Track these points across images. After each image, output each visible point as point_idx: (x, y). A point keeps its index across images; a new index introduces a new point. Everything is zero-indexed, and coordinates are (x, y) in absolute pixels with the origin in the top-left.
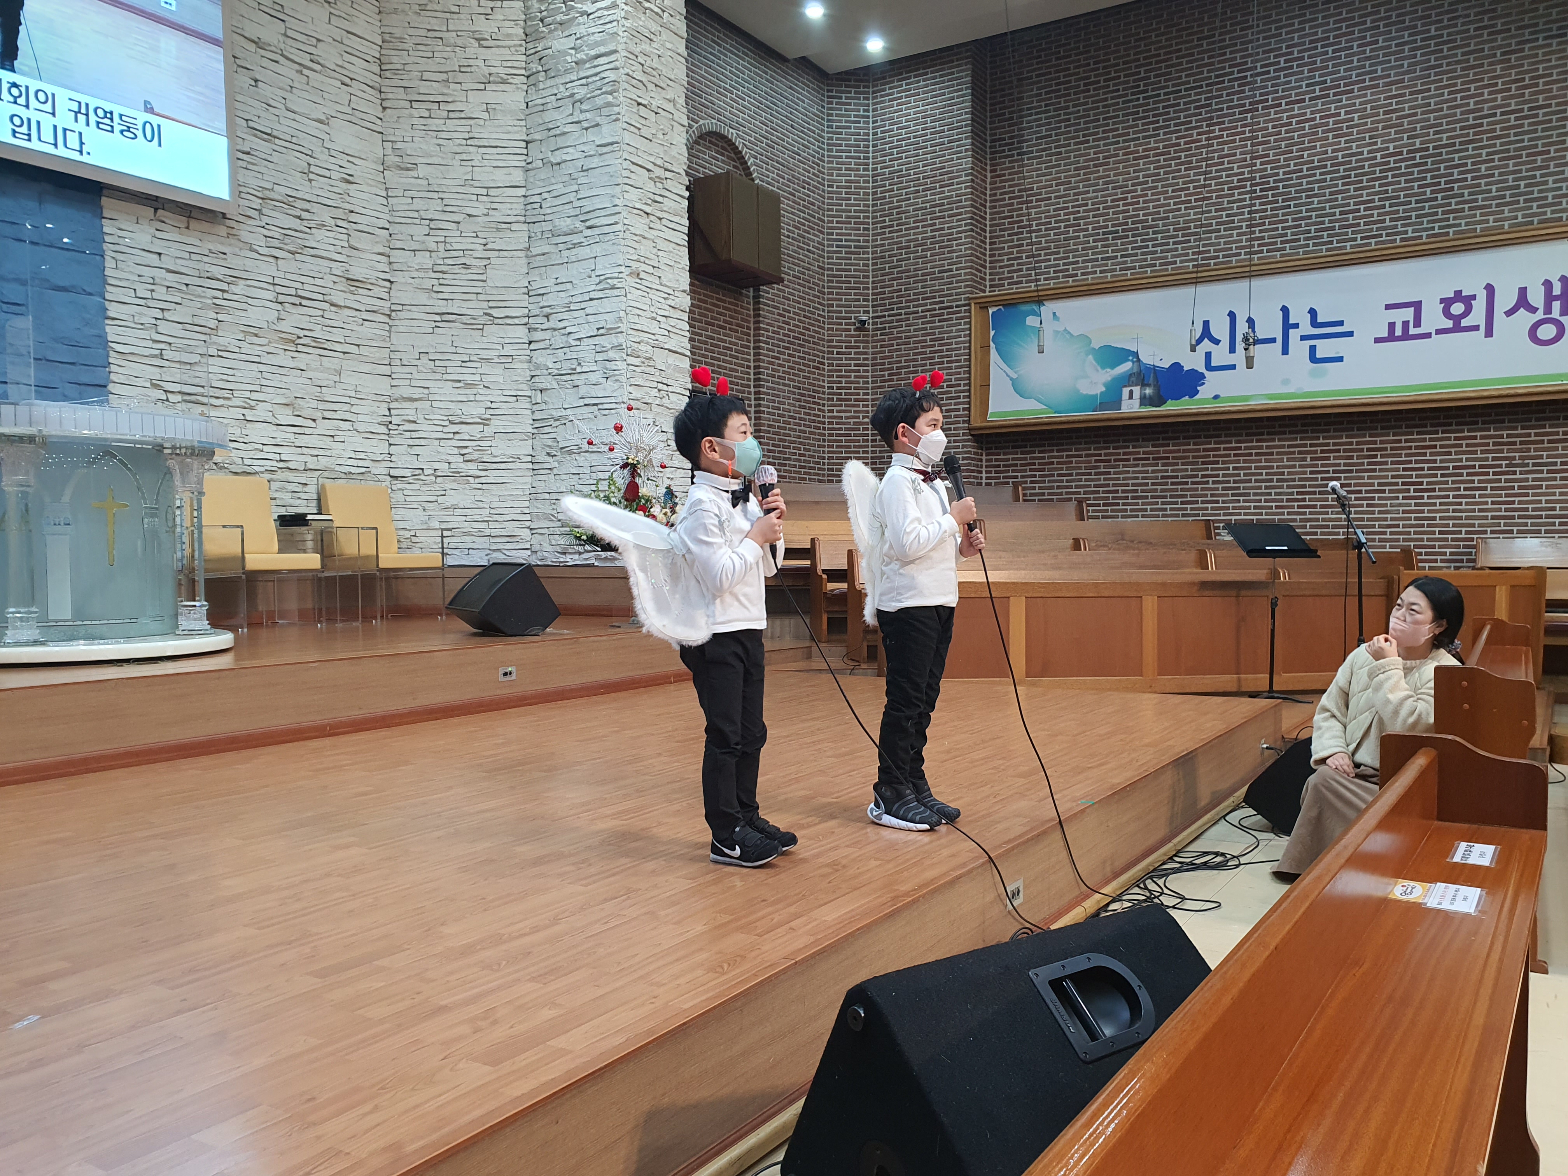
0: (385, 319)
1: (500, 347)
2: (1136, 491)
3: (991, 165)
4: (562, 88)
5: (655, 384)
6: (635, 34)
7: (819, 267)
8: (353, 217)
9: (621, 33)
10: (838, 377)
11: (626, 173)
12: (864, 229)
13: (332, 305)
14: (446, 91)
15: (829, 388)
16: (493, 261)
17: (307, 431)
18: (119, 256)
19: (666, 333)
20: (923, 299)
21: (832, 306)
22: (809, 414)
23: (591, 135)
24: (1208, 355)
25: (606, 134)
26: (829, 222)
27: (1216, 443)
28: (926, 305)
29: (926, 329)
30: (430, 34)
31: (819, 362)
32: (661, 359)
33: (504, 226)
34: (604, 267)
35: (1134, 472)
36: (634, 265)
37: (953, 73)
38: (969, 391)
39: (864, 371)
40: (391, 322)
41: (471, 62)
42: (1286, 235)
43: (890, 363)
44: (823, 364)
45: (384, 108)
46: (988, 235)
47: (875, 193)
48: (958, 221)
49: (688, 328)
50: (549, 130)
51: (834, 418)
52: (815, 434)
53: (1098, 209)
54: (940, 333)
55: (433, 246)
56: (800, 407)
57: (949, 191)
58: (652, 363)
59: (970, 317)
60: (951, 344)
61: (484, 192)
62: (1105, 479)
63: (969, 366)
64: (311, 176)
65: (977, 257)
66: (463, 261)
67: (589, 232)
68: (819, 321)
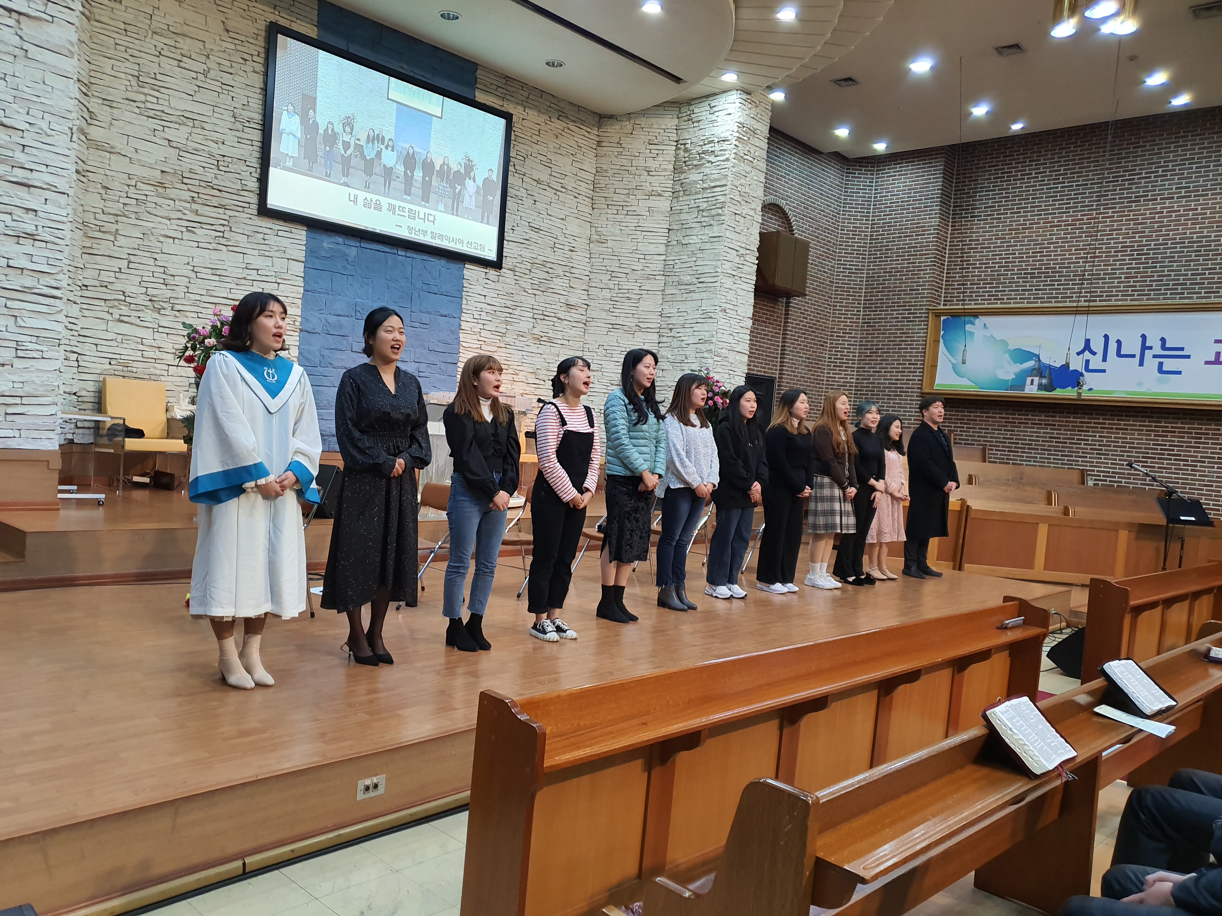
0: (583, 326)
1: (642, 344)
2: (1031, 444)
3: (952, 222)
4: (693, 202)
5: (727, 371)
6: (737, 175)
7: (830, 281)
8: (573, 271)
9: (730, 175)
10: (835, 351)
11: (724, 254)
12: (863, 258)
13: (559, 319)
14: (627, 200)
15: (829, 358)
16: (643, 296)
17: (541, 387)
18: (469, 298)
19: (737, 342)
20: (898, 306)
21: (836, 306)
22: (814, 375)
23: (706, 231)
24: (1087, 362)
25: (716, 231)
26: (839, 253)
27: (1088, 419)
28: (899, 310)
29: (897, 326)
30: (622, 168)
31: (824, 342)
32: (732, 356)
33: (652, 277)
34: (706, 306)
35: (1031, 432)
36: (724, 305)
37: (932, 163)
38: (923, 368)
39: (854, 349)
40: (586, 328)
41: (643, 184)
42: (1152, 286)
43: (871, 345)
44: (827, 343)
45: (593, 209)
46: (946, 267)
47: (871, 236)
48: (926, 258)
49: (749, 338)
50: (683, 224)
51: (830, 377)
52: (816, 387)
53: (1023, 257)
54: (907, 329)
55: (612, 286)
56: (808, 370)
57: (921, 239)
58: (727, 359)
59: (928, 321)
60: (914, 337)
61: (643, 257)
62: (1010, 435)
63: (925, 353)
64: (555, 249)
65: (937, 282)
66: (627, 295)
67: (700, 285)
68: (827, 316)
